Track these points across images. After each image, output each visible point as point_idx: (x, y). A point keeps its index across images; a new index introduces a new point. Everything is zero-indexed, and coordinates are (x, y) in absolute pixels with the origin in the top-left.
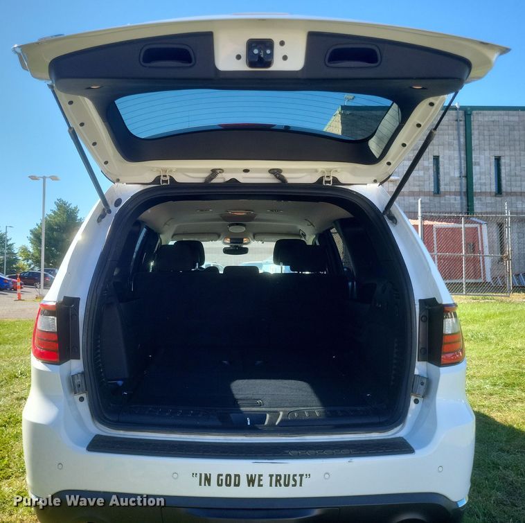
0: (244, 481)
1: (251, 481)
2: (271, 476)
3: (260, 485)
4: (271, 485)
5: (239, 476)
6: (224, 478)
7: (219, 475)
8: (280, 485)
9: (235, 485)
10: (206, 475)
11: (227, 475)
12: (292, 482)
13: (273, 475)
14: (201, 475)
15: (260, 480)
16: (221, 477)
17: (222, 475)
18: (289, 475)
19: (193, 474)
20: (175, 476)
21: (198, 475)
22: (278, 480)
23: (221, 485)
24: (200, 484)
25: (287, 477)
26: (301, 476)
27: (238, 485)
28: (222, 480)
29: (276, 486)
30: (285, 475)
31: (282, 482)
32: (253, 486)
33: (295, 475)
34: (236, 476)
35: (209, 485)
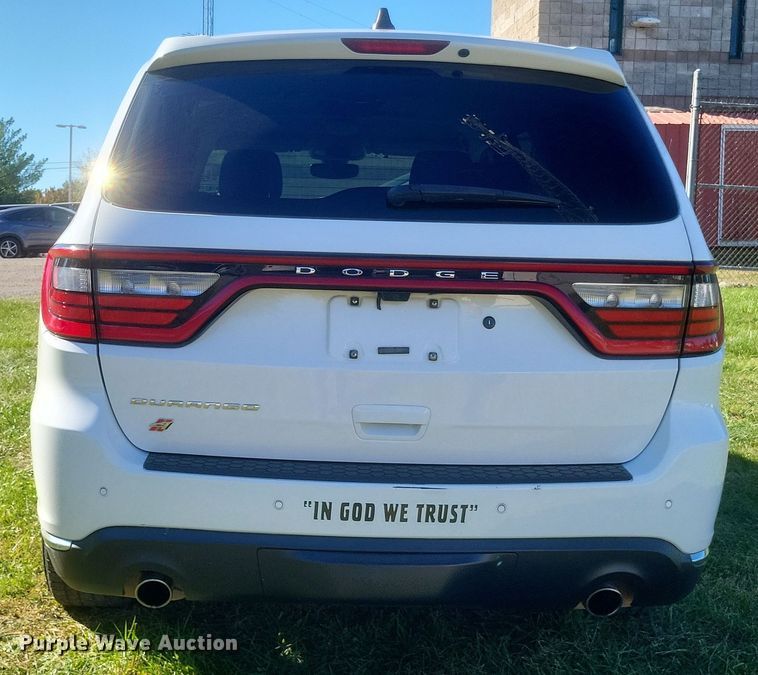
0: (380, 513)
1: (390, 514)
2: (420, 507)
3: (403, 520)
4: (419, 521)
5: (373, 506)
6: (350, 508)
7: (345, 505)
8: (433, 520)
9: (367, 519)
10: (324, 504)
11: (356, 505)
12: (450, 516)
13: (423, 506)
14: (317, 503)
15: (403, 512)
16: (346, 508)
17: (348, 504)
18: (447, 506)
19: (305, 502)
20: (279, 505)
21: (313, 505)
22: (430, 513)
23: (347, 519)
24: (316, 518)
25: (443, 509)
26: (464, 507)
27: (372, 519)
28: (348, 511)
29: (427, 521)
30: (441, 506)
31: (436, 515)
32: (393, 520)
33: (455, 506)
34: (368, 505)
35: (329, 518)
